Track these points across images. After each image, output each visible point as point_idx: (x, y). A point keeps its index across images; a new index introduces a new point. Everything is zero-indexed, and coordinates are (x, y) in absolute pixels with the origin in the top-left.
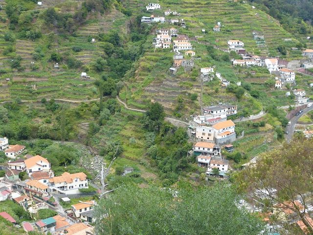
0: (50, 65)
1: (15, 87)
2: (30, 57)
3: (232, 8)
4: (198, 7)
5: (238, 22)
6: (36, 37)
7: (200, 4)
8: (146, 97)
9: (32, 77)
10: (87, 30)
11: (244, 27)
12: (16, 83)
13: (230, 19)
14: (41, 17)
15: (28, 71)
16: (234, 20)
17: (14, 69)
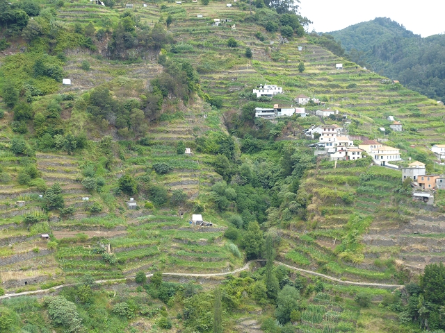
0: (118, 202)
1: (66, 251)
2: (76, 186)
3: (394, 93)
4: (337, 92)
5: (418, 116)
6: (76, 147)
7: (338, 86)
8: (376, 255)
9: (96, 228)
10: (168, 132)
11: (434, 124)
12: (63, 243)
13: (402, 111)
14: (81, 107)
15: (81, 217)
16: (409, 113)
17: (52, 214)
